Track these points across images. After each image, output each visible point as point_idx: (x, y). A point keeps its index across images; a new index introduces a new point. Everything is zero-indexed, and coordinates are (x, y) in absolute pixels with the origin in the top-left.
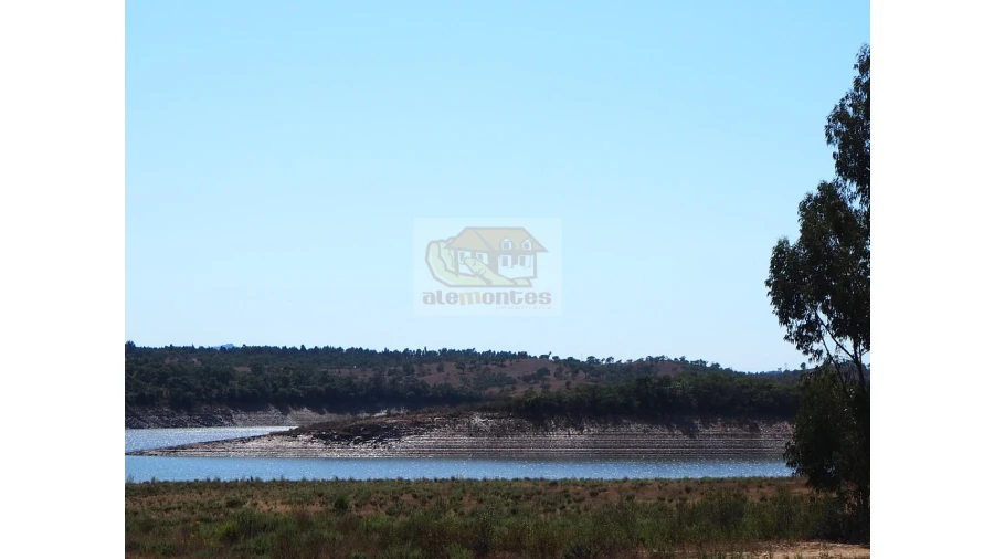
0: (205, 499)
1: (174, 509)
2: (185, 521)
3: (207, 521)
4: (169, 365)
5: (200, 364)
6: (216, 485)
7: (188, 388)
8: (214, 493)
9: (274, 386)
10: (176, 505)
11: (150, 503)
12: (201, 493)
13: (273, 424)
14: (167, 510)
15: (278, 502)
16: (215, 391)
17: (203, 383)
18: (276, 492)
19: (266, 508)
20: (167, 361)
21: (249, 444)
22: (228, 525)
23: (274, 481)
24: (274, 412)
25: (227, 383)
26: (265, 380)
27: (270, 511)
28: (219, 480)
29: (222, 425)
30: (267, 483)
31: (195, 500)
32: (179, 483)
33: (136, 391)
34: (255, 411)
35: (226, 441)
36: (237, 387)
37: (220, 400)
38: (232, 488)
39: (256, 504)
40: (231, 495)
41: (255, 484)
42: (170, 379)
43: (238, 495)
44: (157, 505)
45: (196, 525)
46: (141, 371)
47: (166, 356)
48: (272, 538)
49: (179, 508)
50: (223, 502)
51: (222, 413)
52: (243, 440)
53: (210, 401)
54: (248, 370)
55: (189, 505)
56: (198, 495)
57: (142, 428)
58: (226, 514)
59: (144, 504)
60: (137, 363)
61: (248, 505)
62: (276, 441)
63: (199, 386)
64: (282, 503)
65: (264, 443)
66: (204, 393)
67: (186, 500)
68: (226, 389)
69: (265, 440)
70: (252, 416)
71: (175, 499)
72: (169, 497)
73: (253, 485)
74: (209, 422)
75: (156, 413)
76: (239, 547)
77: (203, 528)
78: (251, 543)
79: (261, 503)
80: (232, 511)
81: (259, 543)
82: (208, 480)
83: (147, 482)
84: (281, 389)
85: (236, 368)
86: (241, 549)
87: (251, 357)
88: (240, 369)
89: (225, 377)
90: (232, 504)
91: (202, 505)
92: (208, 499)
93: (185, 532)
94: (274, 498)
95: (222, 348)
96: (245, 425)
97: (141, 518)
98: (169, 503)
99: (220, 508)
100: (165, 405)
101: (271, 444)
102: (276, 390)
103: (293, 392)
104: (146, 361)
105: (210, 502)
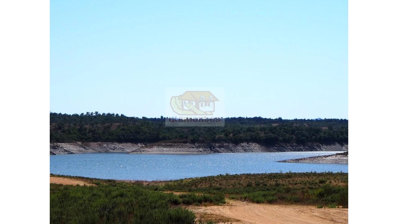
0: (310, 180)
1: (298, 184)
2: (303, 188)
3: (312, 188)
4: (295, 127)
5: (308, 126)
6: (315, 174)
7: (303, 136)
8: (314, 178)
9: (337, 135)
10: (299, 182)
11: (289, 181)
12: (309, 178)
13: (337, 150)
14: (296, 184)
15: (340, 181)
16: (314, 137)
17: (309, 134)
18: (339, 177)
19: (335, 184)
20: (295, 125)
21: (328, 158)
22: (320, 190)
23: (338, 173)
24: (338, 145)
25: (318, 133)
26: (334, 132)
27: (336, 185)
28: (316, 172)
29: (317, 150)
30: (335, 174)
31: (307, 180)
32: (300, 173)
33: (283, 137)
34: (330, 144)
35: (319, 157)
36: (323, 135)
37: (316, 141)
38: (321, 176)
39: (331, 182)
40: (321, 178)
41: (330, 174)
42: (296, 132)
43: (324, 178)
44: (291, 182)
45: (307, 190)
46: (285, 129)
47: (294, 123)
48: (338, 196)
49: (300, 183)
50: (318, 181)
51: (317, 146)
52: (325, 156)
53: (312, 141)
54: (327, 128)
55: (304, 182)
56: (308, 178)
57: (285, 151)
58: (319, 186)
59: (287, 182)
60: (283, 126)
61: (328, 182)
62: (339, 157)
63: (308, 135)
64: (341, 182)
65: (334, 158)
66: (309, 137)
67: (303, 180)
68: (318, 136)
69: (334, 156)
70: (329, 147)
71: (299, 180)
72: (296, 179)
73: (329, 174)
74: (312, 149)
75: (291, 146)
76: (324, 199)
77: (310, 191)
78: (329, 198)
79: (333, 181)
80: (321, 185)
81: (332, 198)
82: (312, 172)
83: (287, 173)
84: (340, 136)
85: (322, 128)
86: (325, 200)
87: (328, 123)
88: (323, 128)
89: (318, 131)
90: (321, 182)
91: (309, 182)
92: (311, 180)
93: (303, 193)
94: (338, 180)
95: (316, 120)
96: (326, 150)
97: (285, 187)
98: (297, 181)
99: (317, 183)
100: (294, 142)
101: (337, 158)
102: (338, 136)
103: (345, 137)
104: (286, 125)
105: (313, 181)
